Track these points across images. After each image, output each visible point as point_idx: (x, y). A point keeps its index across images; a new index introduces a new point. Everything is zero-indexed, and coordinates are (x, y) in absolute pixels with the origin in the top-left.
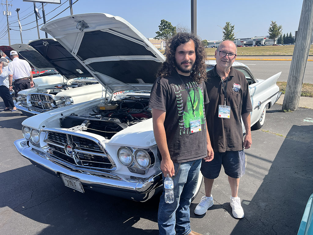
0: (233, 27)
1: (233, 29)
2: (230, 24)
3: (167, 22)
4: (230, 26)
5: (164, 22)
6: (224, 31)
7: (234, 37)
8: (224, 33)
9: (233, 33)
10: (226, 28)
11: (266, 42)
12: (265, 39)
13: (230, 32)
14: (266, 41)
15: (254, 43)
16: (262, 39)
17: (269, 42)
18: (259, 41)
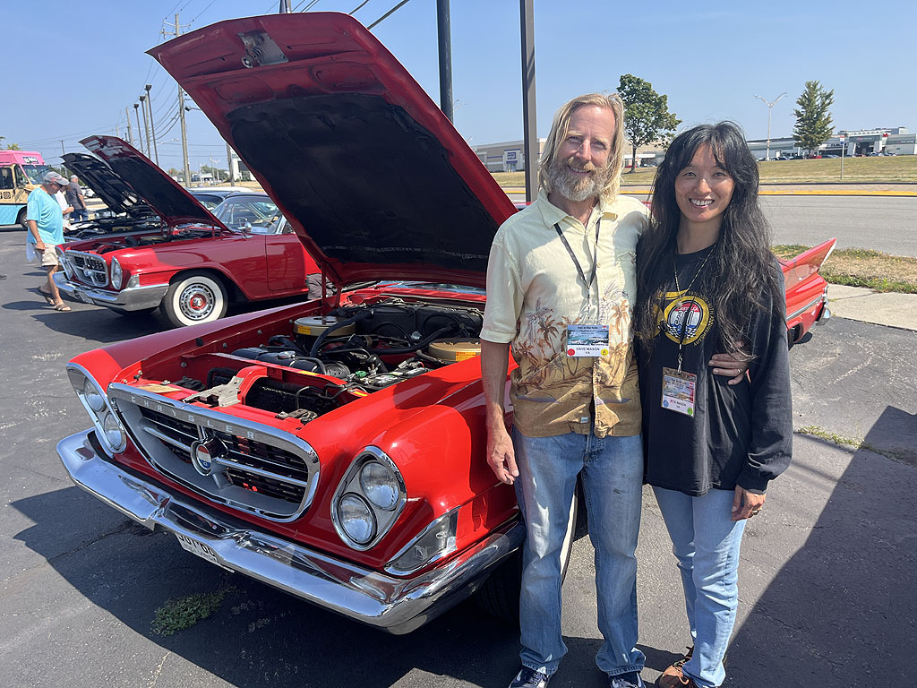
0: (830, 95)
1: (828, 101)
2: (818, 87)
3: (639, 82)
4: (819, 93)
5: (630, 82)
6: (800, 108)
7: (829, 126)
8: (798, 114)
9: (826, 114)
10: (807, 101)
11: (890, 147)
12: (885, 136)
13: (817, 113)
14: (888, 143)
15: (853, 148)
16: (877, 138)
17: (898, 146)
18: (868, 143)
